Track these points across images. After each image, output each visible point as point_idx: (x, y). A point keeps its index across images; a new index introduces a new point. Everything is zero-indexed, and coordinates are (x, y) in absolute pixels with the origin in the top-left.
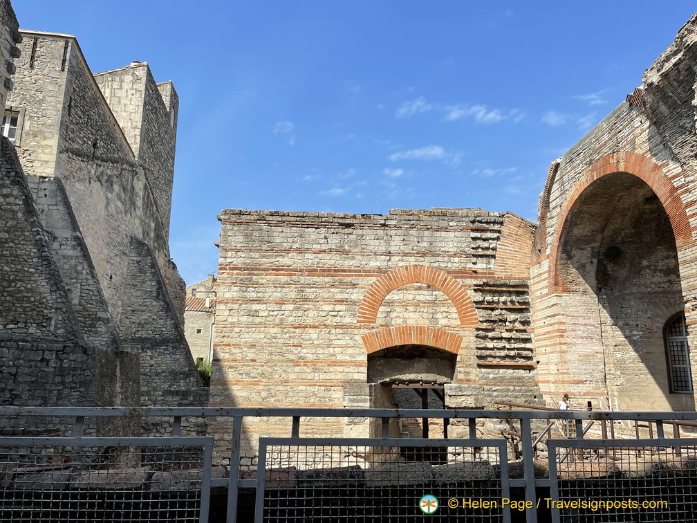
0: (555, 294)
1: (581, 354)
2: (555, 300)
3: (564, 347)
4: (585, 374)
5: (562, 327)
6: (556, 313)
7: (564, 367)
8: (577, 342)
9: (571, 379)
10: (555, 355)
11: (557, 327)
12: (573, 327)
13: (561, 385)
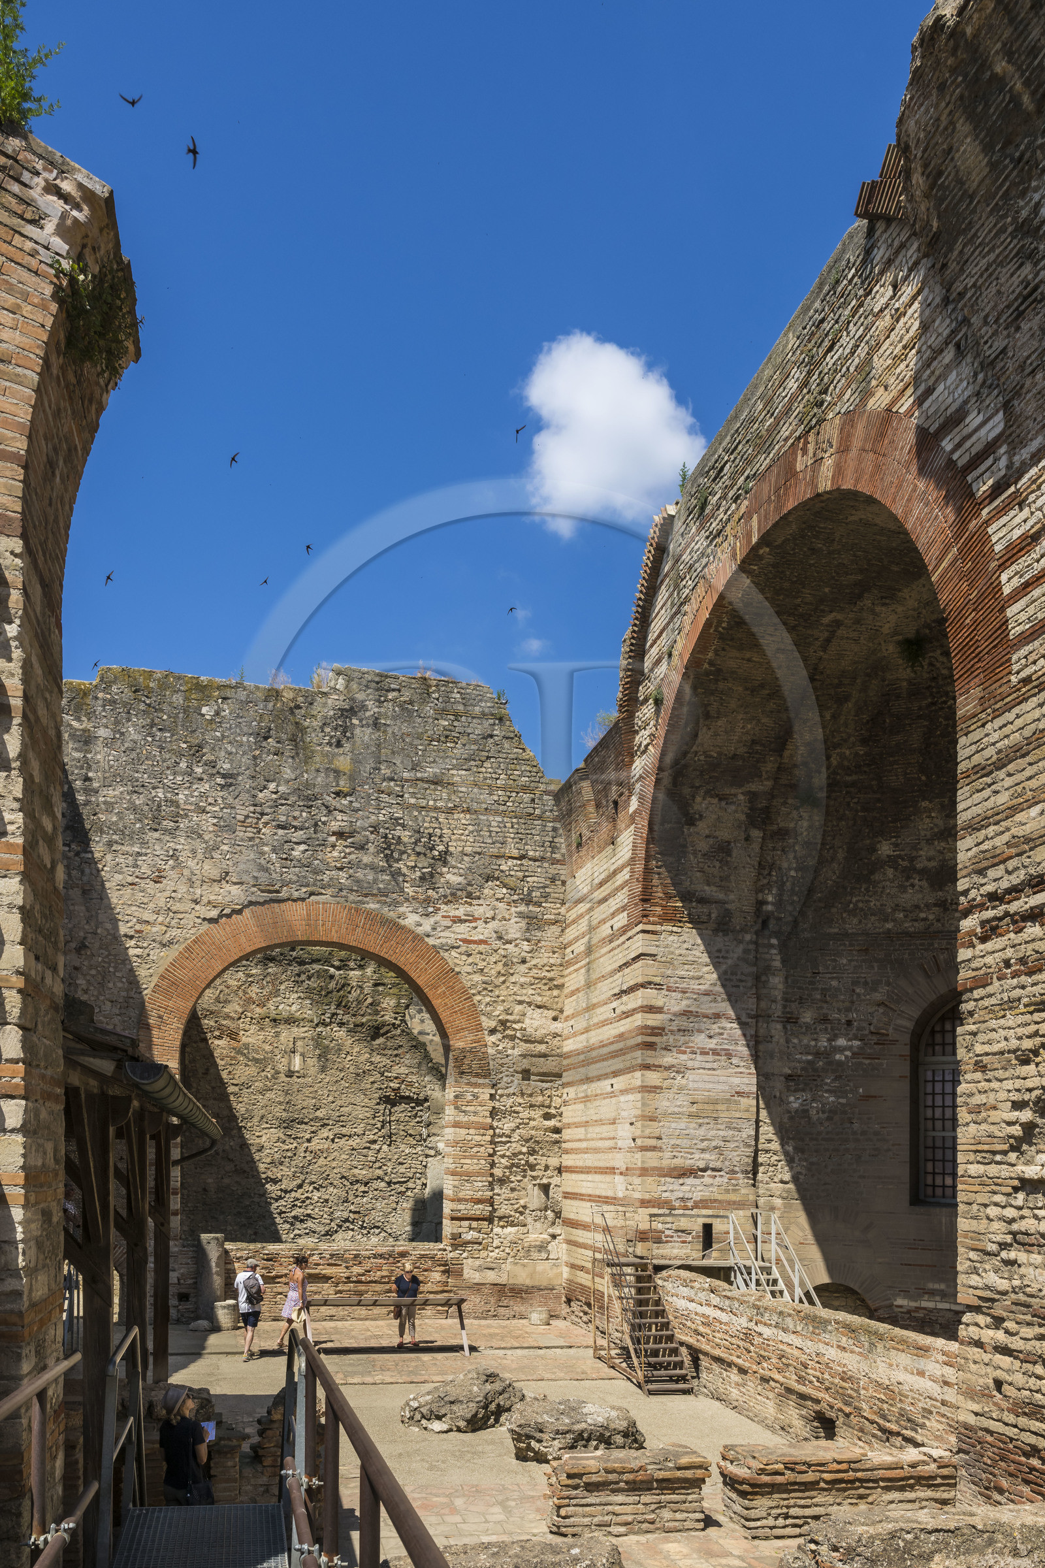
0: (640, 927)
1: (699, 1098)
2: (638, 944)
3: (653, 1078)
4: (703, 1150)
5: (654, 1020)
6: (640, 980)
7: (647, 1132)
8: (690, 1064)
9: (666, 1163)
10: (631, 1097)
11: (638, 1020)
12: (684, 1023)
13: (637, 1181)
